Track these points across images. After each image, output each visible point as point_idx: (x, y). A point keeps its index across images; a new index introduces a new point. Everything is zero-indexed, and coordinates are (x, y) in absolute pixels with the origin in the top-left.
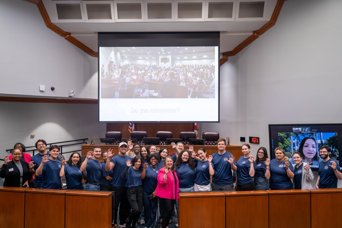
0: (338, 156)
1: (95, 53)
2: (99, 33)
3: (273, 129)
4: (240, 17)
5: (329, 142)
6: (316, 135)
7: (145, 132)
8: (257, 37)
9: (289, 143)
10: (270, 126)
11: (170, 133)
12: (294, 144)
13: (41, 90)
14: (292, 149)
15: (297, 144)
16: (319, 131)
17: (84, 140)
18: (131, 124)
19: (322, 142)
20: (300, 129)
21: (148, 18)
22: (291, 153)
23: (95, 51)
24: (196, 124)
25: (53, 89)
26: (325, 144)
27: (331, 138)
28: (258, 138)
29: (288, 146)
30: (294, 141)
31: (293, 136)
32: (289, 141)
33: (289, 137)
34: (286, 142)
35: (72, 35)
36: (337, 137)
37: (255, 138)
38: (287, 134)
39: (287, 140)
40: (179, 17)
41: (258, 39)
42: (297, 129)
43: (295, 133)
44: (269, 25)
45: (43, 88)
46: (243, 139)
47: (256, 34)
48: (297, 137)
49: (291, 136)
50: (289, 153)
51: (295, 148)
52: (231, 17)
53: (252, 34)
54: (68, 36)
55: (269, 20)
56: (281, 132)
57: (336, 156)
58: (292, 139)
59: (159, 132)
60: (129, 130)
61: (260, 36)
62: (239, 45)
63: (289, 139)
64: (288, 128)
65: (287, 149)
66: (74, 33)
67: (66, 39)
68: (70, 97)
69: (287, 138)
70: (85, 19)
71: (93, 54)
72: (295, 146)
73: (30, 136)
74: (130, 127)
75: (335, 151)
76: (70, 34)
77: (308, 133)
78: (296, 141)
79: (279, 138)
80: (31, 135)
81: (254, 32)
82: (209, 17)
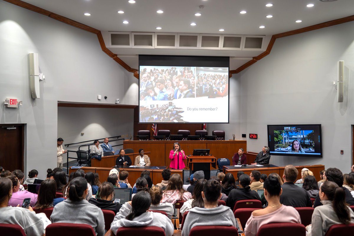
0: (314, 146)
1: (131, 69)
2: (140, 55)
3: (271, 128)
4: (245, 47)
5: (308, 137)
6: (300, 132)
7: (169, 131)
8: (256, 61)
9: (281, 137)
10: (268, 126)
11: (188, 132)
12: (285, 138)
13: (99, 98)
14: (284, 142)
15: (287, 138)
16: (302, 129)
17: (118, 137)
18: (154, 124)
19: (304, 136)
20: (289, 128)
21: (180, 46)
22: (283, 144)
23: (132, 68)
24: (204, 124)
25: (106, 98)
26: (306, 138)
27: (309, 134)
28: (256, 135)
29: (281, 140)
30: (285, 137)
31: (284, 133)
32: (281, 136)
33: (281, 133)
34: (280, 137)
35: (118, 56)
36: (313, 133)
37: (254, 134)
38: (280, 132)
39: (280, 136)
40: (202, 46)
41: (256, 63)
42: (287, 128)
43: (286, 131)
44: (265, 54)
45: (100, 97)
46: (244, 136)
47: (255, 60)
48: (287, 133)
49: (283, 133)
50: (282, 144)
51: (285, 141)
52: (239, 47)
53: (252, 59)
54: (115, 57)
55: (265, 51)
56: (276, 130)
57: (313, 146)
58: (284, 135)
59: (180, 131)
60: (153, 129)
61: (258, 61)
62: (242, 66)
63: (282, 135)
64: (281, 128)
65: (280, 142)
66: (119, 55)
67: (114, 59)
68: (116, 103)
69: (280, 134)
70: (132, 46)
71: (130, 70)
72: (286, 140)
73: (80, 134)
74: (153, 127)
75: (312, 143)
76: (116, 55)
77: (295, 131)
78: (286, 136)
79: (275, 135)
80: (82, 133)
81: (253, 58)
82: (223, 47)
